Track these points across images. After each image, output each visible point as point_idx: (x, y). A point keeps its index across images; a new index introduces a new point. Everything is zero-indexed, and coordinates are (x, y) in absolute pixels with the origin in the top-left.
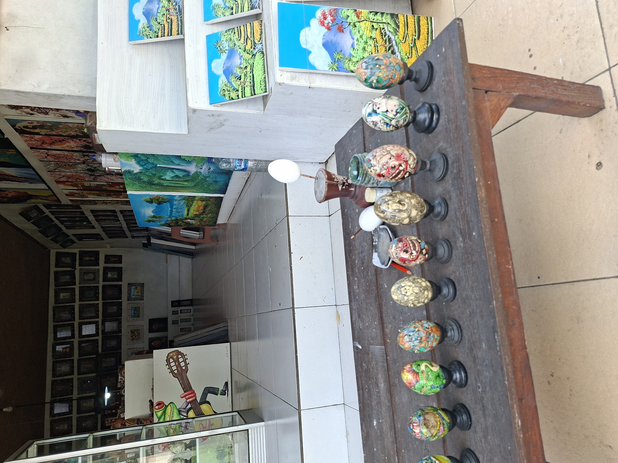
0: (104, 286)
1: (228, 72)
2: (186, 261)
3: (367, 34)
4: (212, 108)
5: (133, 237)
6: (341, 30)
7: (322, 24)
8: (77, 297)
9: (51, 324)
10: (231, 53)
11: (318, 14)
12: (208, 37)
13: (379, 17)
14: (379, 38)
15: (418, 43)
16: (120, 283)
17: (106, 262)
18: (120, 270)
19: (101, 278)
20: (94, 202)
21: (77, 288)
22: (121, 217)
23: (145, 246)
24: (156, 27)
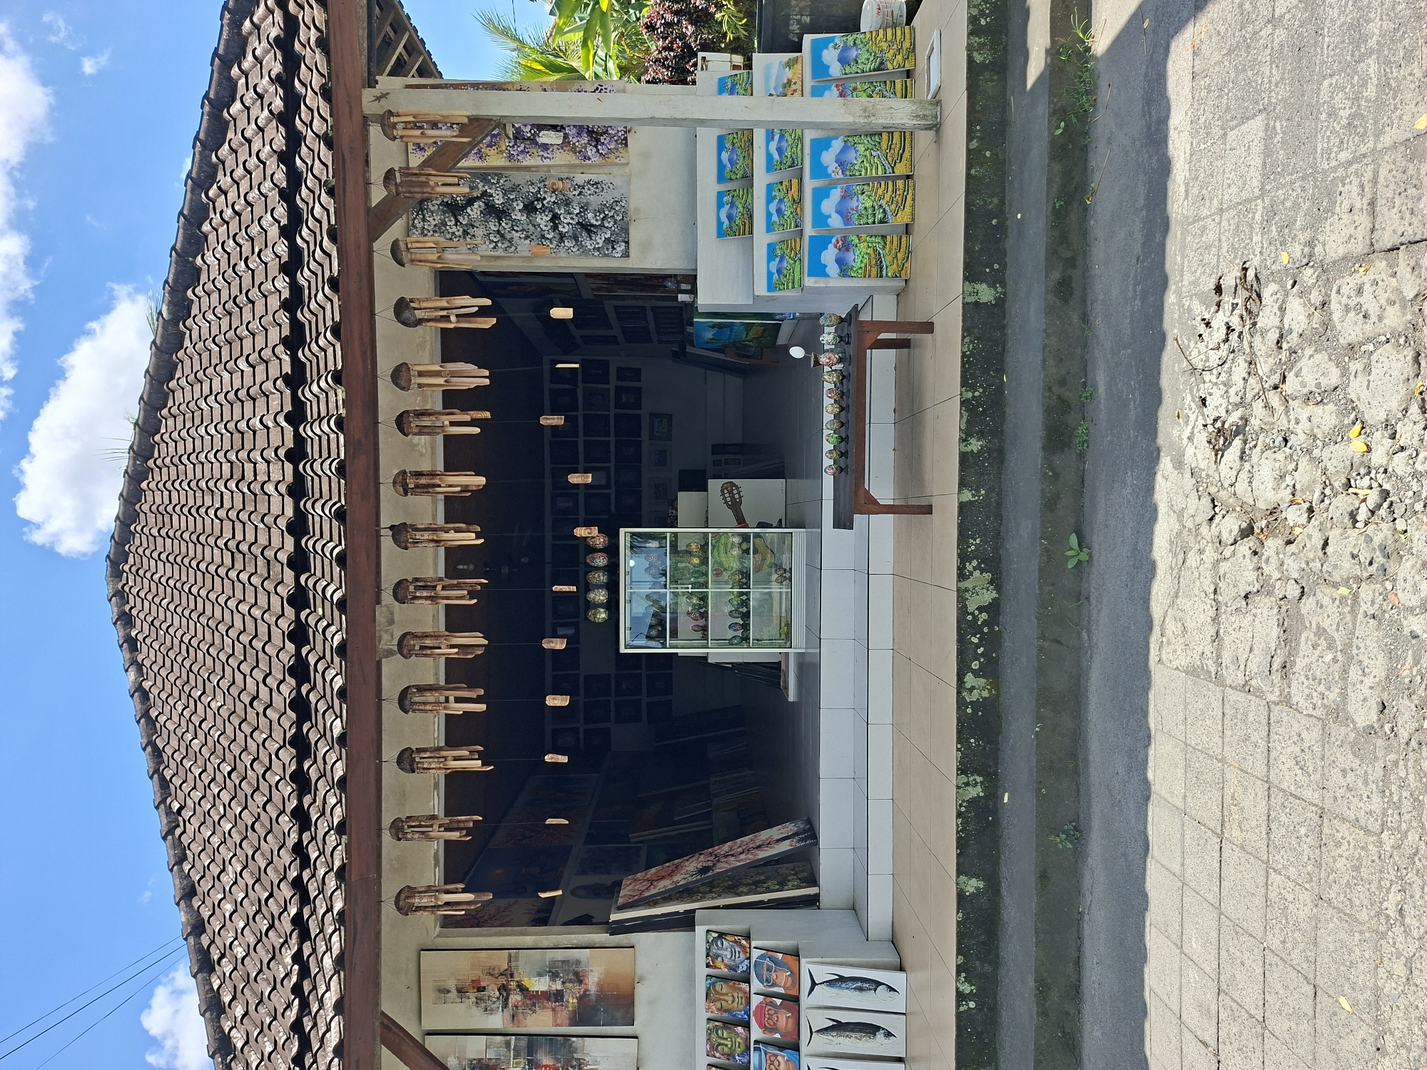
0: (616, 415)
1: (779, 271)
2: (734, 381)
3: (864, 250)
4: (769, 294)
5: (660, 342)
6: (847, 250)
7: (836, 247)
8: (581, 429)
9: (548, 466)
10: (782, 258)
11: (834, 240)
12: (768, 245)
13: (873, 239)
14: (872, 253)
15: (899, 255)
16: (638, 412)
17: (619, 378)
18: (638, 391)
19: (612, 404)
20: (623, 298)
21: (580, 414)
22: (650, 315)
23: (676, 356)
24: (735, 228)
